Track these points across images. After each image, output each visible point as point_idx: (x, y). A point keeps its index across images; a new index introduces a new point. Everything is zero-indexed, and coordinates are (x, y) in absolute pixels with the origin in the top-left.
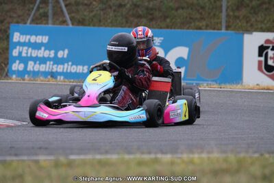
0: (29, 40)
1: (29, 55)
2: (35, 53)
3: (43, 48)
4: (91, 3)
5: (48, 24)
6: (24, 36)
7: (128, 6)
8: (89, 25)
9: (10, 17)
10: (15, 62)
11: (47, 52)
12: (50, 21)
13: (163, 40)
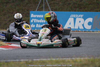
0: (37, 16)
1: (37, 22)
2: (38, 21)
3: (41, 19)
4: (59, 3)
5: (43, 11)
6: (35, 15)
7: (72, 4)
8: (58, 11)
9: (31, 8)
10: (32, 24)
11: (43, 21)
12: (44, 10)
13: (83, 16)
